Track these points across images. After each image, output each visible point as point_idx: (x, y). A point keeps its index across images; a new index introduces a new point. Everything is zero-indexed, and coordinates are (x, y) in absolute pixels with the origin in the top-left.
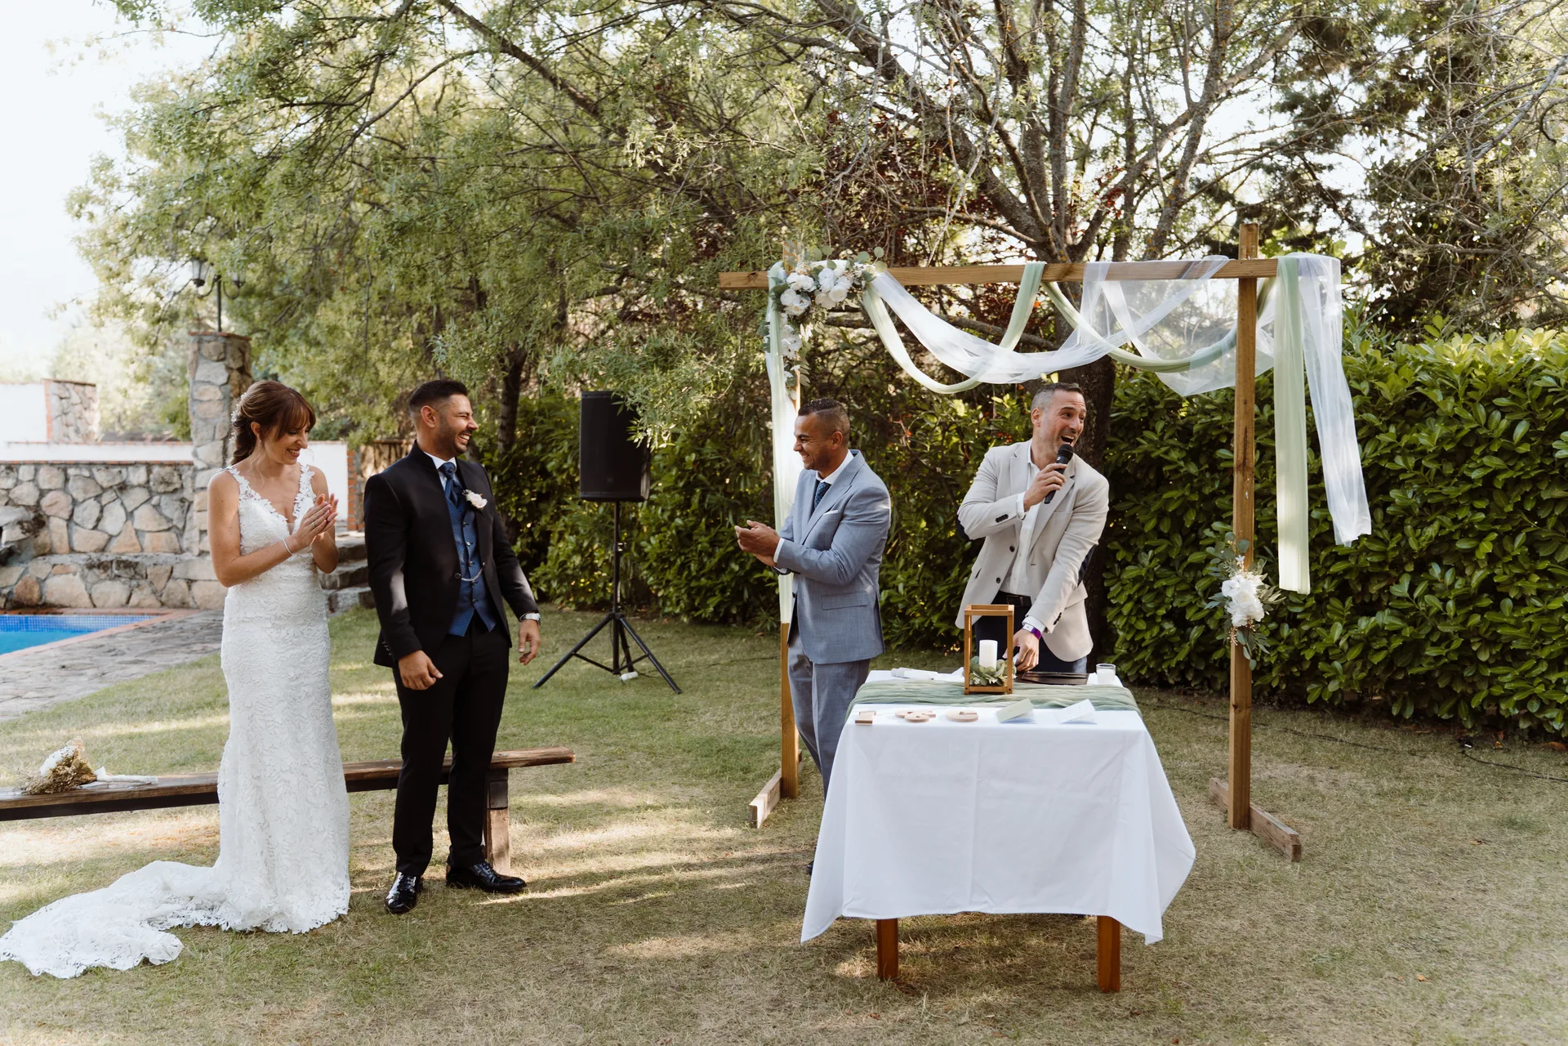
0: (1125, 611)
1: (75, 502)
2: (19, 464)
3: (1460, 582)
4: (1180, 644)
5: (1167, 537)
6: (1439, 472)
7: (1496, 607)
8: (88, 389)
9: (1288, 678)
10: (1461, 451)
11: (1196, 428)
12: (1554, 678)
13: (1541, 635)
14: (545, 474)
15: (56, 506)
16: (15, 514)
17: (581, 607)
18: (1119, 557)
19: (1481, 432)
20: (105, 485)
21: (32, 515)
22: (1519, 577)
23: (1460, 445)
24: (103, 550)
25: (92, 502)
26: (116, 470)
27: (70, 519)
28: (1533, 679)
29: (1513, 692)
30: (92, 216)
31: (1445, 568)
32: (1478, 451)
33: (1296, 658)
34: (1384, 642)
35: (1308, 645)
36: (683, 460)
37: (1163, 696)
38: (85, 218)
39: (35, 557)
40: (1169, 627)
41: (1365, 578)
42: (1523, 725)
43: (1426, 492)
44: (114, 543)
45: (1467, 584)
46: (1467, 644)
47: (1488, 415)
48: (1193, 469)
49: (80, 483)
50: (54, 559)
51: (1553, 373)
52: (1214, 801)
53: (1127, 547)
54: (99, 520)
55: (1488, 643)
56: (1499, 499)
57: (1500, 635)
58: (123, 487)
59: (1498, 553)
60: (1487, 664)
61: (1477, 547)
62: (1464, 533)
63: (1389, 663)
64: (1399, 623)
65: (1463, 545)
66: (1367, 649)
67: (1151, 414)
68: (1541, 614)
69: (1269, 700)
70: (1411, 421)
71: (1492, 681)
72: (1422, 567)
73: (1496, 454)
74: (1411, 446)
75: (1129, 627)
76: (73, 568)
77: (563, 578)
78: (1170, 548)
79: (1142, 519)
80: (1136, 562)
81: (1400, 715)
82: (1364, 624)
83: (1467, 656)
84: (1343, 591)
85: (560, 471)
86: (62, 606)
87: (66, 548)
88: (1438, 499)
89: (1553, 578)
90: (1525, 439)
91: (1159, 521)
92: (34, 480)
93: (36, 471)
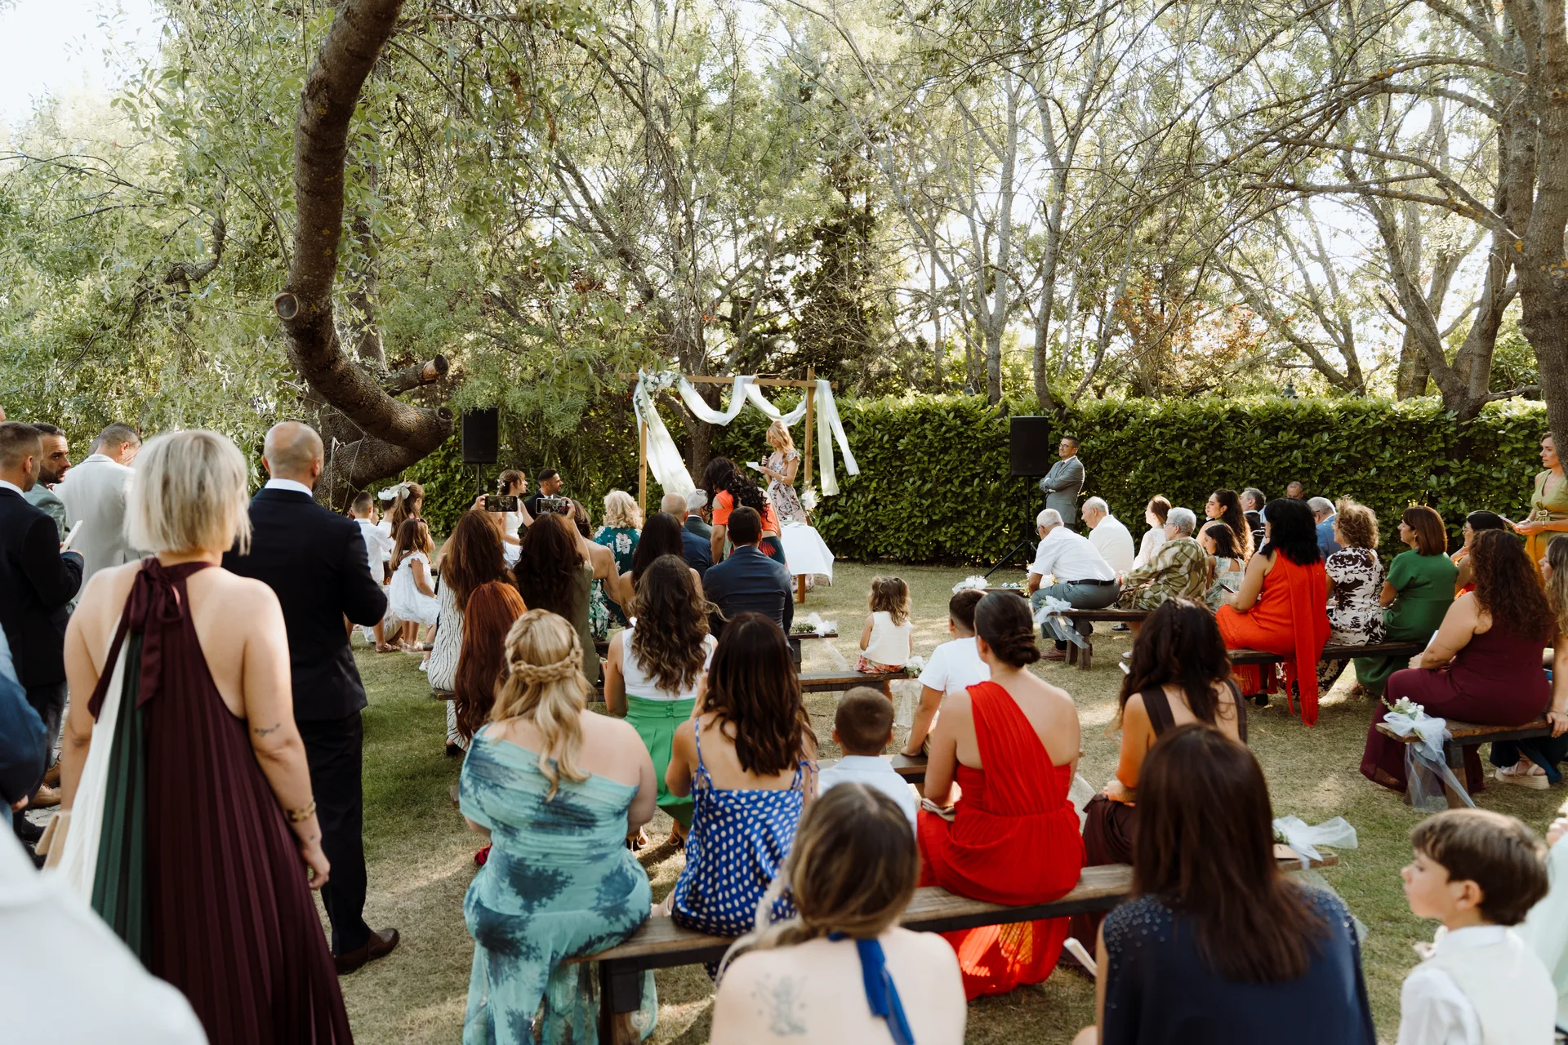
7: (877, 509)
12: (897, 536)
13: (893, 519)
28: (889, 537)
29: (882, 542)
42: (887, 556)
46: (866, 525)
51: (898, 417)
55: (874, 524)
57: (878, 520)
60: (873, 532)
68: (893, 511)
71: (875, 539)
83: (866, 530)
89: (897, 497)
90: (887, 442)
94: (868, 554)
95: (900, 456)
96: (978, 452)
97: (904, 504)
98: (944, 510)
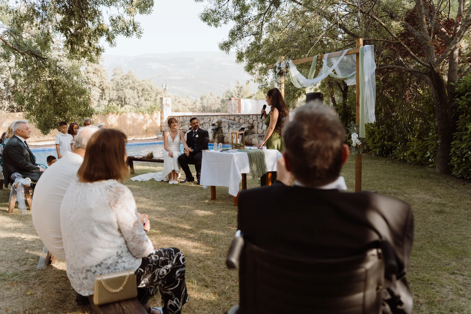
1: (258, 123)
2: (250, 115)
15: (255, 123)
16: (248, 125)
21: (251, 125)
24: (263, 133)
25: (261, 123)
27: (258, 127)
39: (251, 134)
49: (259, 119)
50: (254, 135)
54: (262, 127)
76: (256, 137)
86: (254, 145)
87: (257, 133)
92: (252, 118)
93: (253, 116)
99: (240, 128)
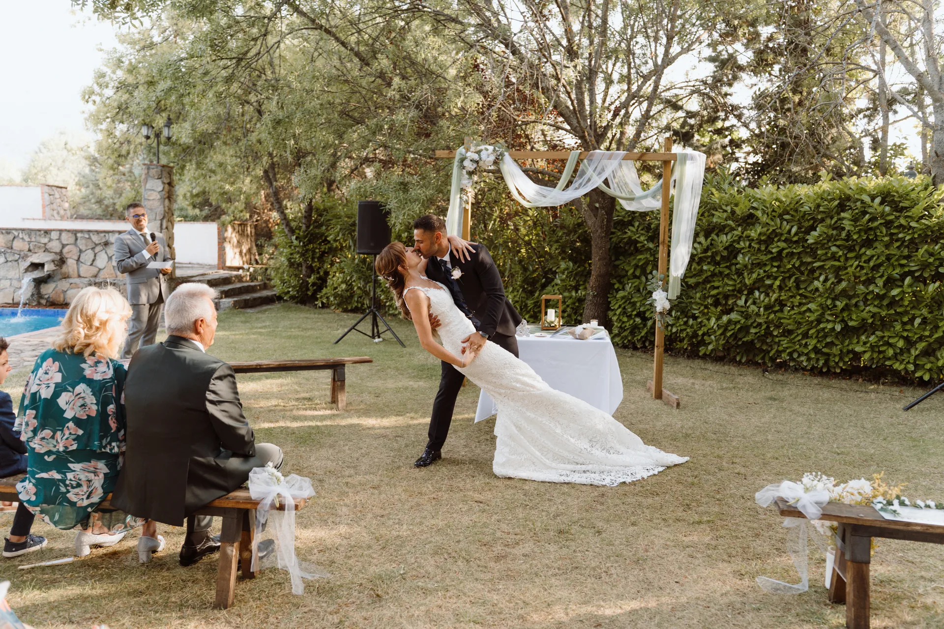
0: (618, 312)
1: (81, 251)
2: (51, 230)
3: (767, 299)
4: (643, 328)
5: (639, 278)
6: (759, 249)
7: (781, 311)
8: (64, 190)
9: (691, 344)
10: (769, 240)
11: (652, 226)
12: (804, 342)
13: (799, 323)
14: (326, 241)
15: (71, 253)
16: (50, 257)
17: (346, 311)
18: (616, 287)
19: (777, 231)
20: (97, 242)
21: (59, 257)
22: (791, 297)
23: (769, 237)
24: (96, 276)
25: (90, 251)
26: (102, 235)
27: (78, 260)
28: (794, 343)
29: (787, 348)
30: (94, 102)
31: (761, 293)
32: (776, 239)
33: (695, 335)
34: (733, 327)
35: (700, 328)
36: (400, 236)
37: (634, 352)
38: (91, 103)
39: (61, 279)
40: (638, 320)
41: (726, 297)
42: (791, 364)
43: (753, 258)
44: (102, 273)
45: (770, 300)
46: (768, 327)
47: (781, 223)
48: (651, 245)
49: (84, 241)
50: (71, 281)
51: (810, 205)
52: (649, 390)
53: (620, 282)
54: (94, 261)
55: (777, 327)
56: (785, 261)
57: (782, 323)
58: (106, 244)
59: (783, 286)
60: (777, 336)
61: (773, 284)
62: (768, 277)
63: (735, 336)
64: (740, 318)
65: (768, 282)
66: (726, 330)
67: (633, 218)
68: (800, 313)
69: (683, 355)
70: (749, 225)
71: (779, 344)
72: (751, 292)
73: (784, 241)
74: (748, 237)
75: (619, 320)
77: (336, 296)
78: (640, 283)
79: (627, 268)
80: (623, 289)
81: (740, 361)
82: (725, 318)
83: (768, 333)
84: (716, 303)
85: (335, 241)
87: (76, 274)
88: (758, 261)
89: (806, 297)
90: (796, 234)
91: (635, 270)
92: (59, 239)
93: (60, 234)
94: (773, 359)
95: (812, 251)
96: (913, 245)
97: (812, 306)
98: (864, 315)
99: (28, 264)
